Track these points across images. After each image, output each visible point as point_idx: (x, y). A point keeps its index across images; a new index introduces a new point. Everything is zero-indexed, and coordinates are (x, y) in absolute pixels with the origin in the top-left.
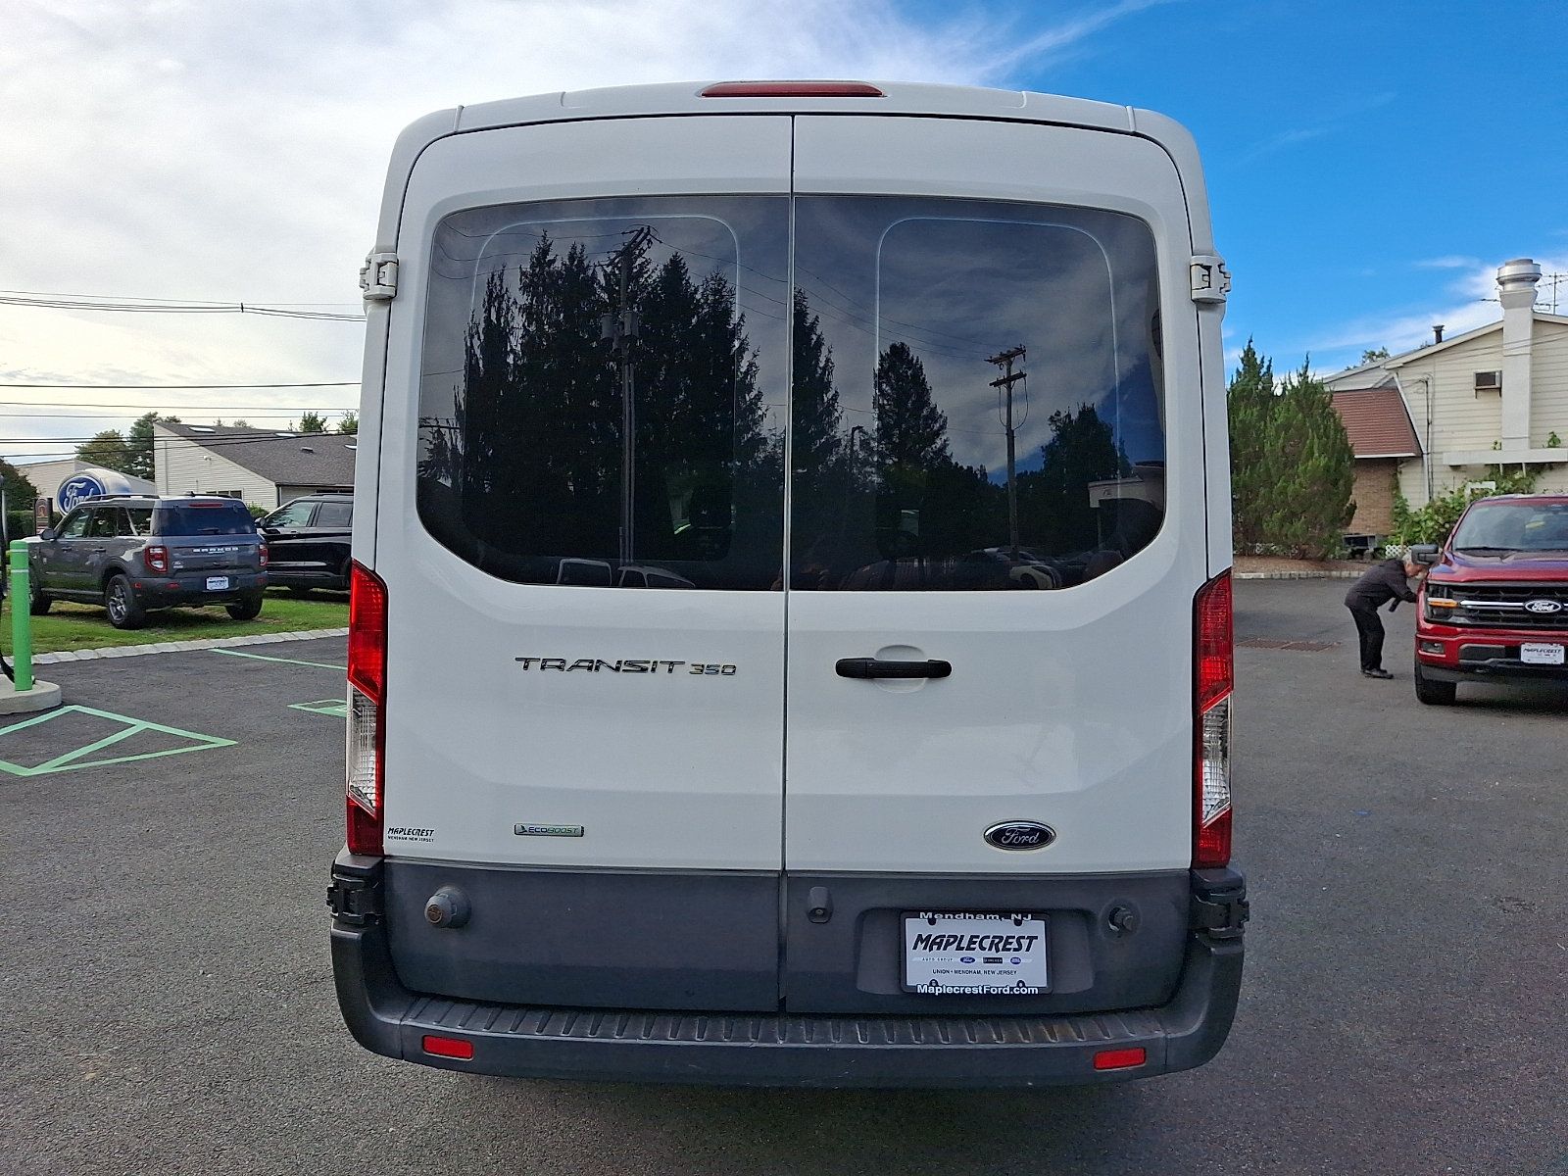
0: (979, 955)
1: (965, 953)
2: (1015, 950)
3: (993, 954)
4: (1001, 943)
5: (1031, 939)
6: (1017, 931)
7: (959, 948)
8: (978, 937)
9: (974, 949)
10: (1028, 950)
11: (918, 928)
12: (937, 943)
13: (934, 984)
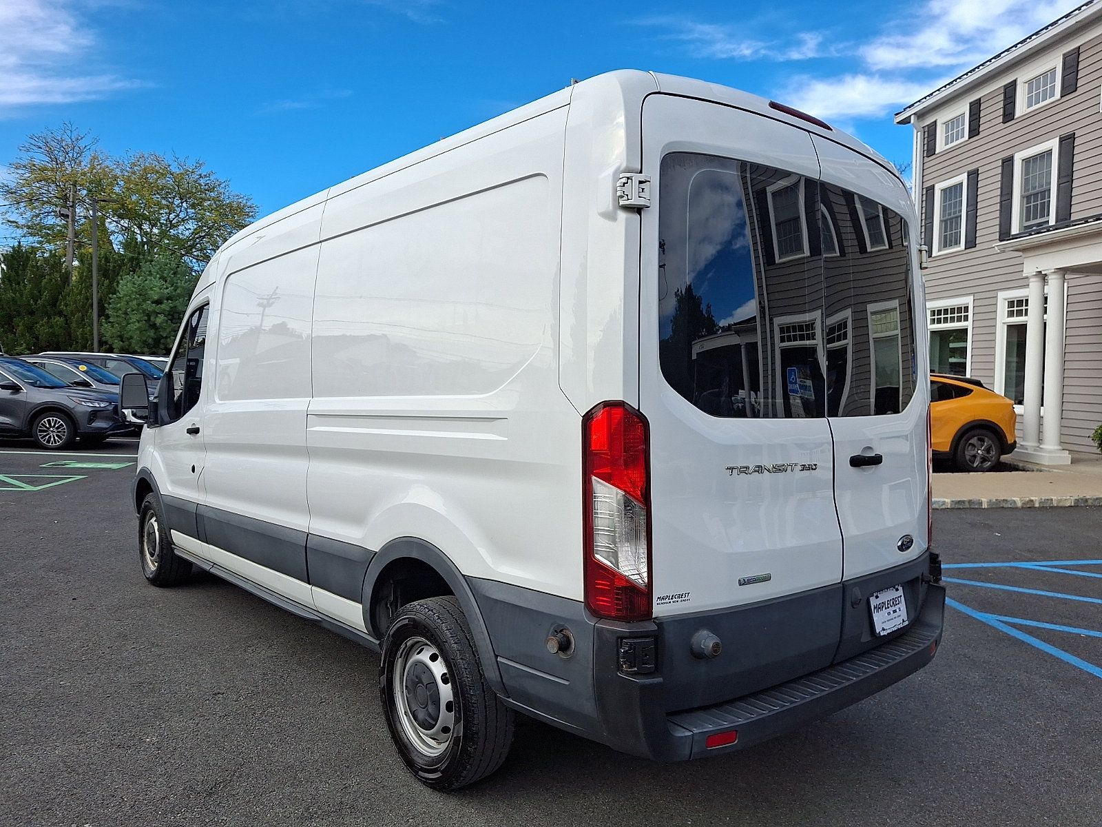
0: (890, 610)
1: (887, 611)
2: (898, 604)
3: (894, 608)
4: (894, 601)
5: (901, 596)
6: (896, 594)
8: (889, 601)
9: (889, 607)
10: (901, 603)
11: (874, 602)
12: (880, 608)
13: (884, 630)
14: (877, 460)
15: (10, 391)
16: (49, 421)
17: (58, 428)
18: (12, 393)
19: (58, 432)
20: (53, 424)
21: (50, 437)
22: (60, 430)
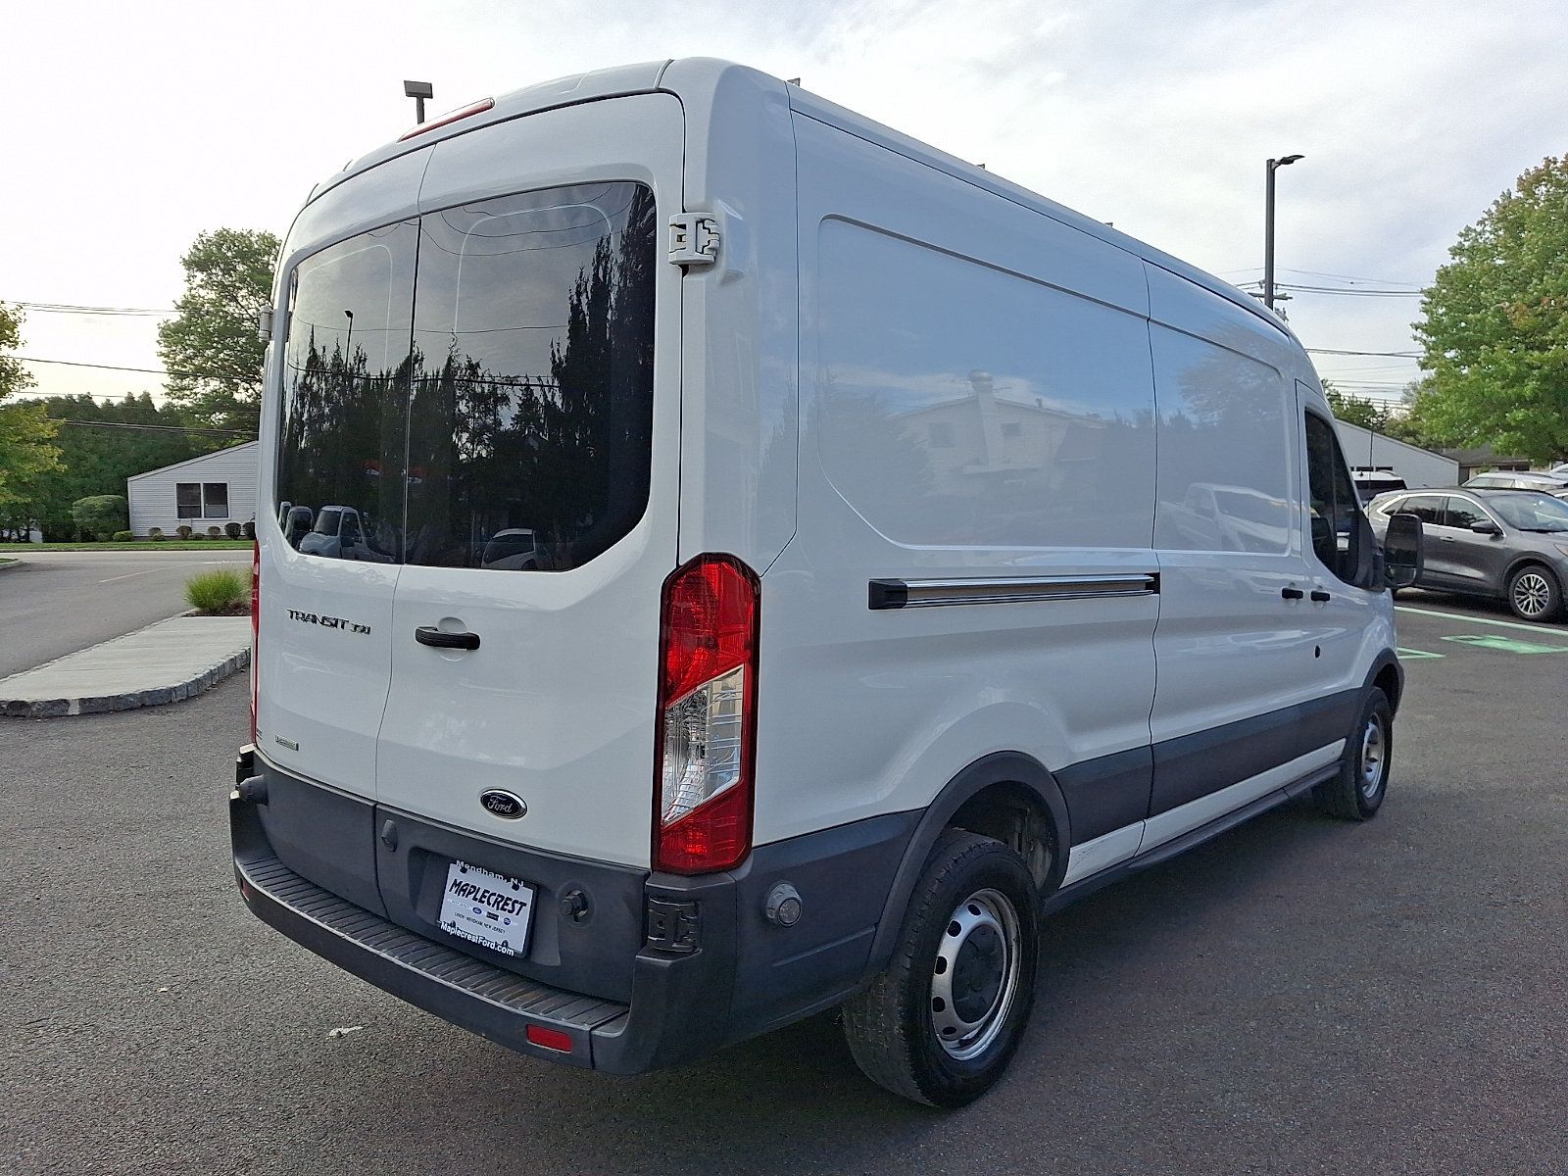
0: (485, 908)
1: (477, 904)
2: (509, 911)
3: (493, 910)
4: (502, 902)
5: (523, 904)
6: (514, 895)
7: (475, 899)
8: (488, 892)
9: (483, 902)
10: (517, 914)
11: (454, 873)
12: (462, 890)
13: (453, 925)
14: (471, 643)
15: (1489, 535)
16: (1528, 579)
17: (1538, 590)
18: (1492, 539)
19: (1540, 596)
20: (1533, 585)
21: (1528, 603)
22: (1540, 593)
